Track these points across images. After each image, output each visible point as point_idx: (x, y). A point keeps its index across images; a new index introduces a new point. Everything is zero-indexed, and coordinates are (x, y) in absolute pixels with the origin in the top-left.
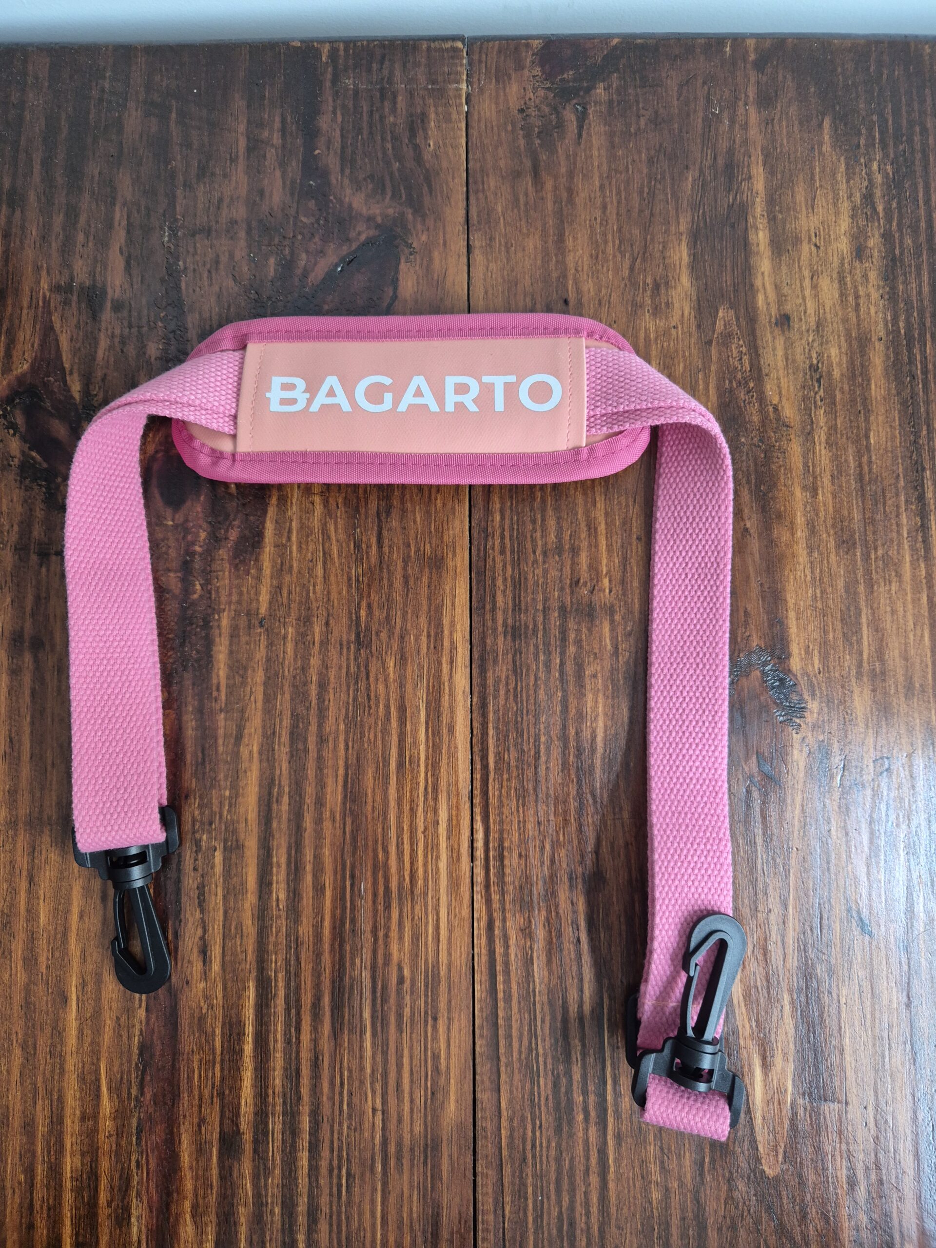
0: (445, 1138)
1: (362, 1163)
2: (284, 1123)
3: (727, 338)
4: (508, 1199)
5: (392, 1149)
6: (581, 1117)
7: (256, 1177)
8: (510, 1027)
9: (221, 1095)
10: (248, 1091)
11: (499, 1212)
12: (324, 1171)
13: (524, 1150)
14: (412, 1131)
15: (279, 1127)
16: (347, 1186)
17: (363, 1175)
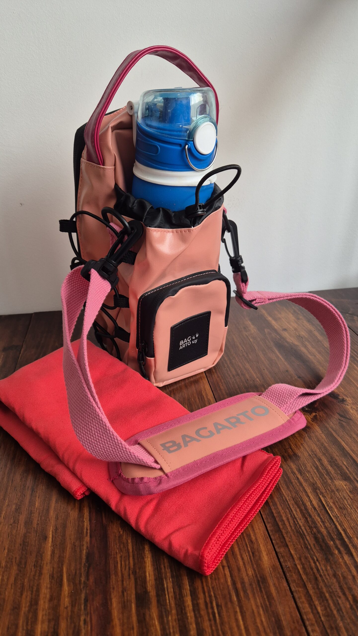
0: (267, 575)
2: (173, 583)
5: (239, 586)
12: (202, 606)
17: (226, 604)
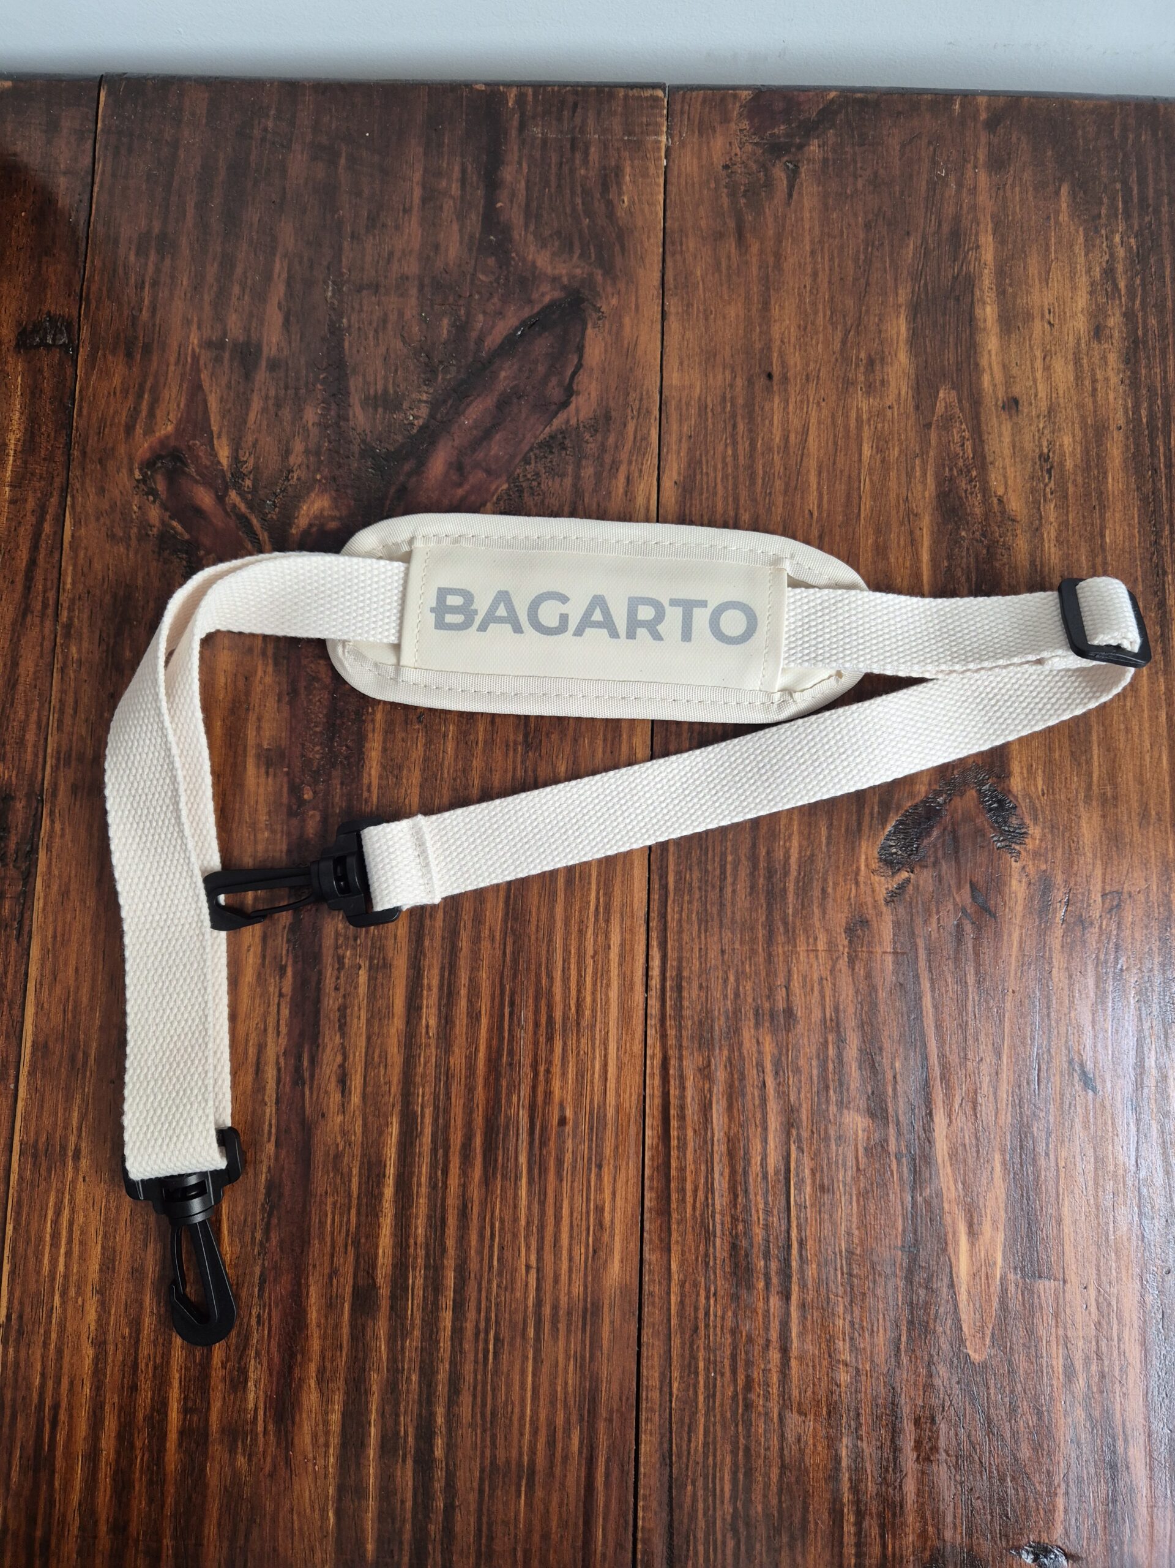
1: (513, 1325)
3: (948, 421)
4: (676, 1374)
6: (761, 1285)
7: (392, 1338)
8: (684, 1180)
9: (356, 1244)
10: (387, 1240)
11: (666, 1389)
13: (696, 1318)
14: (569, 1292)
15: (419, 1282)
16: (495, 1353)
